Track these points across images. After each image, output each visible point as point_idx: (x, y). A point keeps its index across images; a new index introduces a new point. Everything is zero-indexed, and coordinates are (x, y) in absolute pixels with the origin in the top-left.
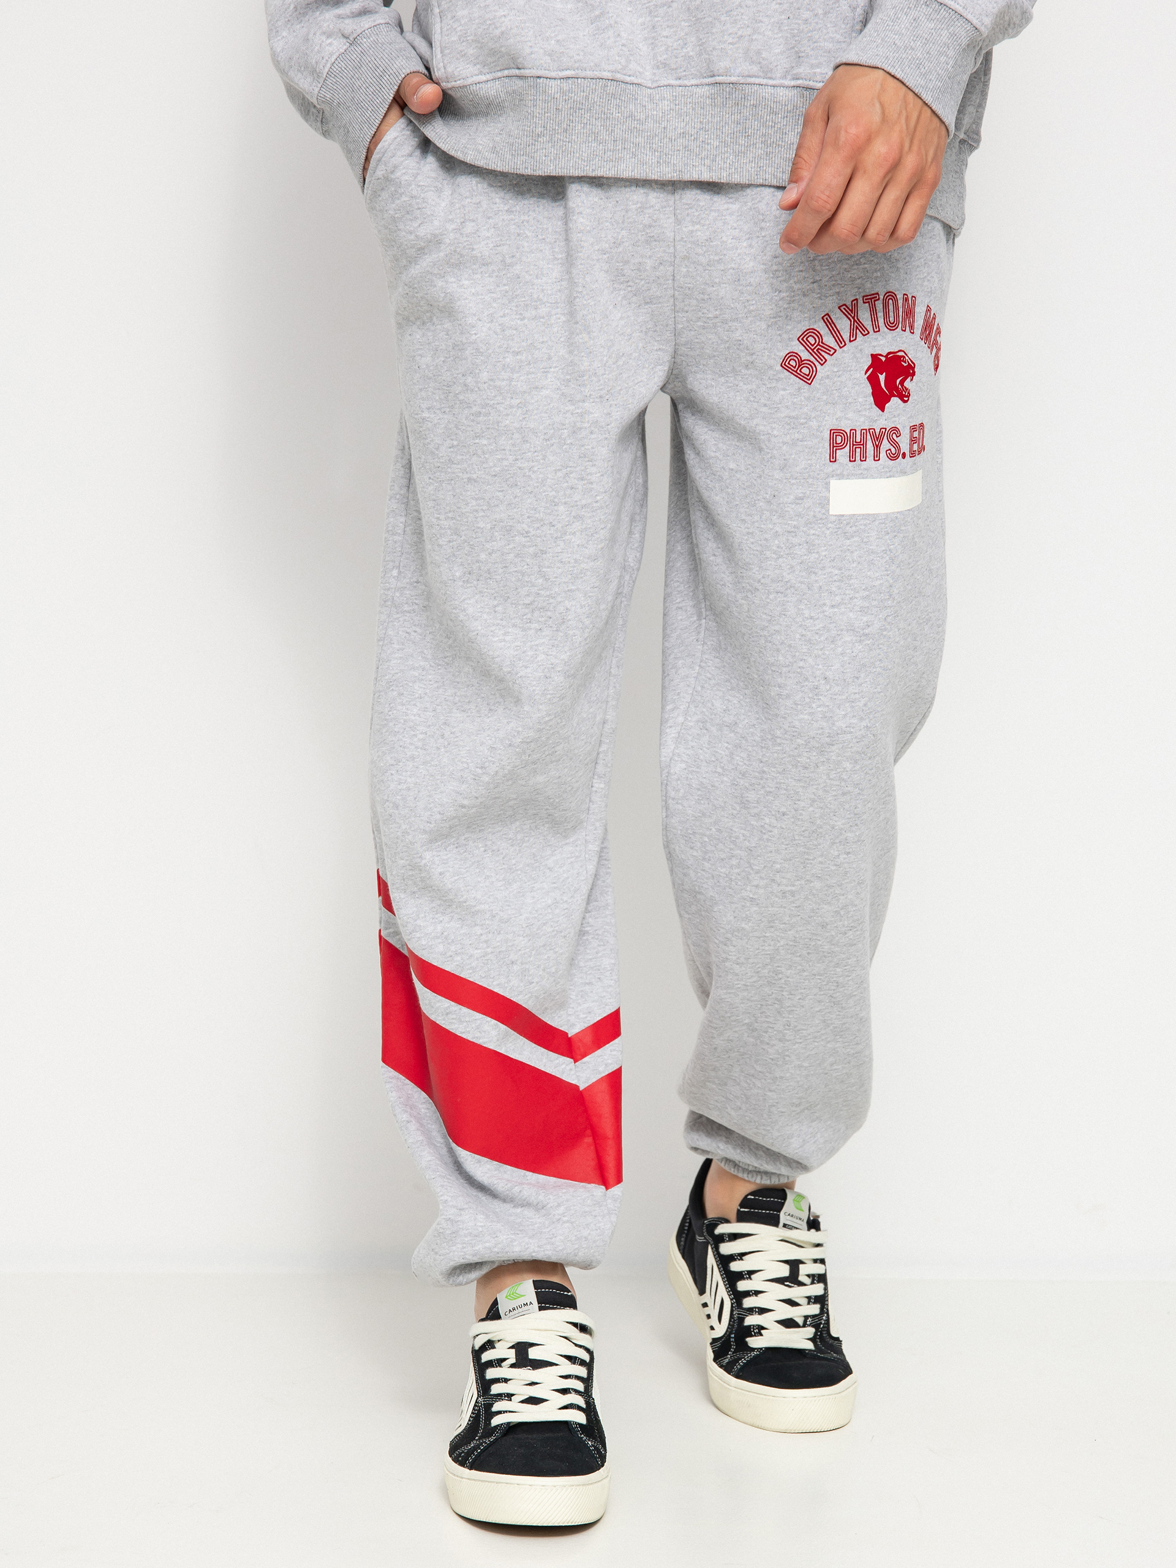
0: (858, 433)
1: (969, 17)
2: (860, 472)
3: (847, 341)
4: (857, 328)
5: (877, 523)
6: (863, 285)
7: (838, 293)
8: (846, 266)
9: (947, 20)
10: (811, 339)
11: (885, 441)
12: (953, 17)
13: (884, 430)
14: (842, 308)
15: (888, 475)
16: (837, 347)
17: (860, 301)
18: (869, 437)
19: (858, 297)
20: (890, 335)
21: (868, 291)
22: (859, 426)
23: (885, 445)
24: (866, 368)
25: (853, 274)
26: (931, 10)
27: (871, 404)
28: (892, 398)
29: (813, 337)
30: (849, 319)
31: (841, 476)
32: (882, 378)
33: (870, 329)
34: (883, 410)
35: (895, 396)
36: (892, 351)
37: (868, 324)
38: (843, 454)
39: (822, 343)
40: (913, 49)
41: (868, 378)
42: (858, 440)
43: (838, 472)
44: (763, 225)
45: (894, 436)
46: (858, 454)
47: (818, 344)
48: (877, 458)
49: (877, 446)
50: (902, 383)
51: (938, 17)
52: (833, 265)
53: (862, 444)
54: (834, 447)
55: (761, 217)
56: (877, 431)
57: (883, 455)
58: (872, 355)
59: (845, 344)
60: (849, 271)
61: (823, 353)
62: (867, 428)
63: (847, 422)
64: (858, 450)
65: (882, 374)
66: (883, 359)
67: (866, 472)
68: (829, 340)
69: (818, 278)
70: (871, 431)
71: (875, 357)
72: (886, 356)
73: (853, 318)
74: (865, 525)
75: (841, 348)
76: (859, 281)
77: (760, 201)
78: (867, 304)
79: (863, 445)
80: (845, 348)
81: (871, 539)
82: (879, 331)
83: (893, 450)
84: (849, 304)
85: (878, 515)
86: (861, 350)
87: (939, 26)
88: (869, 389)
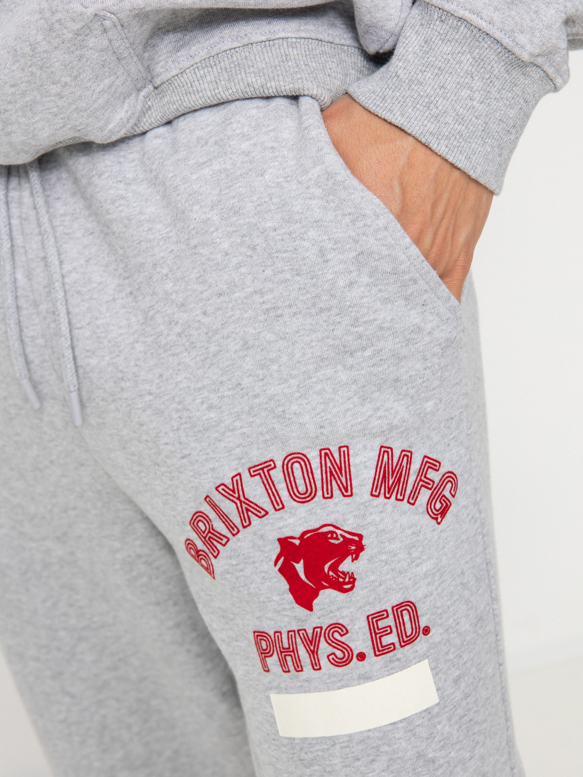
0: (285, 636)
1: (498, 35)
2: (299, 684)
3: (240, 528)
4: (247, 510)
5: (338, 747)
6: (246, 453)
7: (213, 470)
8: (216, 435)
9: (470, 40)
10: (201, 524)
11: (323, 645)
12: (478, 35)
13: (319, 630)
14: (220, 489)
15: (339, 685)
16: (229, 535)
17: (246, 476)
18: (298, 640)
19: (240, 471)
20: (303, 509)
21: (255, 459)
22: (285, 626)
23: (324, 649)
24: (274, 557)
25: (229, 442)
26: (448, 28)
27: (291, 602)
28: (322, 592)
29: (202, 521)
30: (233, 501)
31: (279, 690)
32: (300, 567)
33: (268, 506)
34: (310, 608)
35: (325, 587)
36: (310, 528)
37: (264, 501)
38: (273, 661)
39: (213, 529)
40: (421, 84)
41: (280, 570)
42: (286, 645)
43: (275, 684)
44: (123, 384)
45: (337, 635)
46: (290, 663)
47: (209, 532)
48: (316, 666)
49: (313, 652)
50: (334, 568)
51: (457, 37)
52: (200, 435)
53: (291, 651)
54: (264, 654)
55: (120, 375)
56: (310, 632)
57: (324, 661)
58: (280, 540)
59: (238, 531)
60: (220, 441)
61: (215, 543)
62: (296, 629)
63: (269, 622)
64: (289, 659)
65: (298, 562)
66: (297, 542)
67: (306, 684)
68: (219, 526)
69: (186, 452)
70: (301, 632)
71: (284, 542)
72: (301, 538)
73: (239, 498)
74: (323, 751)
75: (234, 535)
76: (238, 451)
77: (118, 356)
78: (258, 477)
79: (293, 651)
80: (239, 536)
81: (337, 768)
82: (283, 507)
83: (339, 654)
84: (228, 482)
85: (337, 737)
86: (262, 536)
87: (459, 49)
88: (284, 585)
